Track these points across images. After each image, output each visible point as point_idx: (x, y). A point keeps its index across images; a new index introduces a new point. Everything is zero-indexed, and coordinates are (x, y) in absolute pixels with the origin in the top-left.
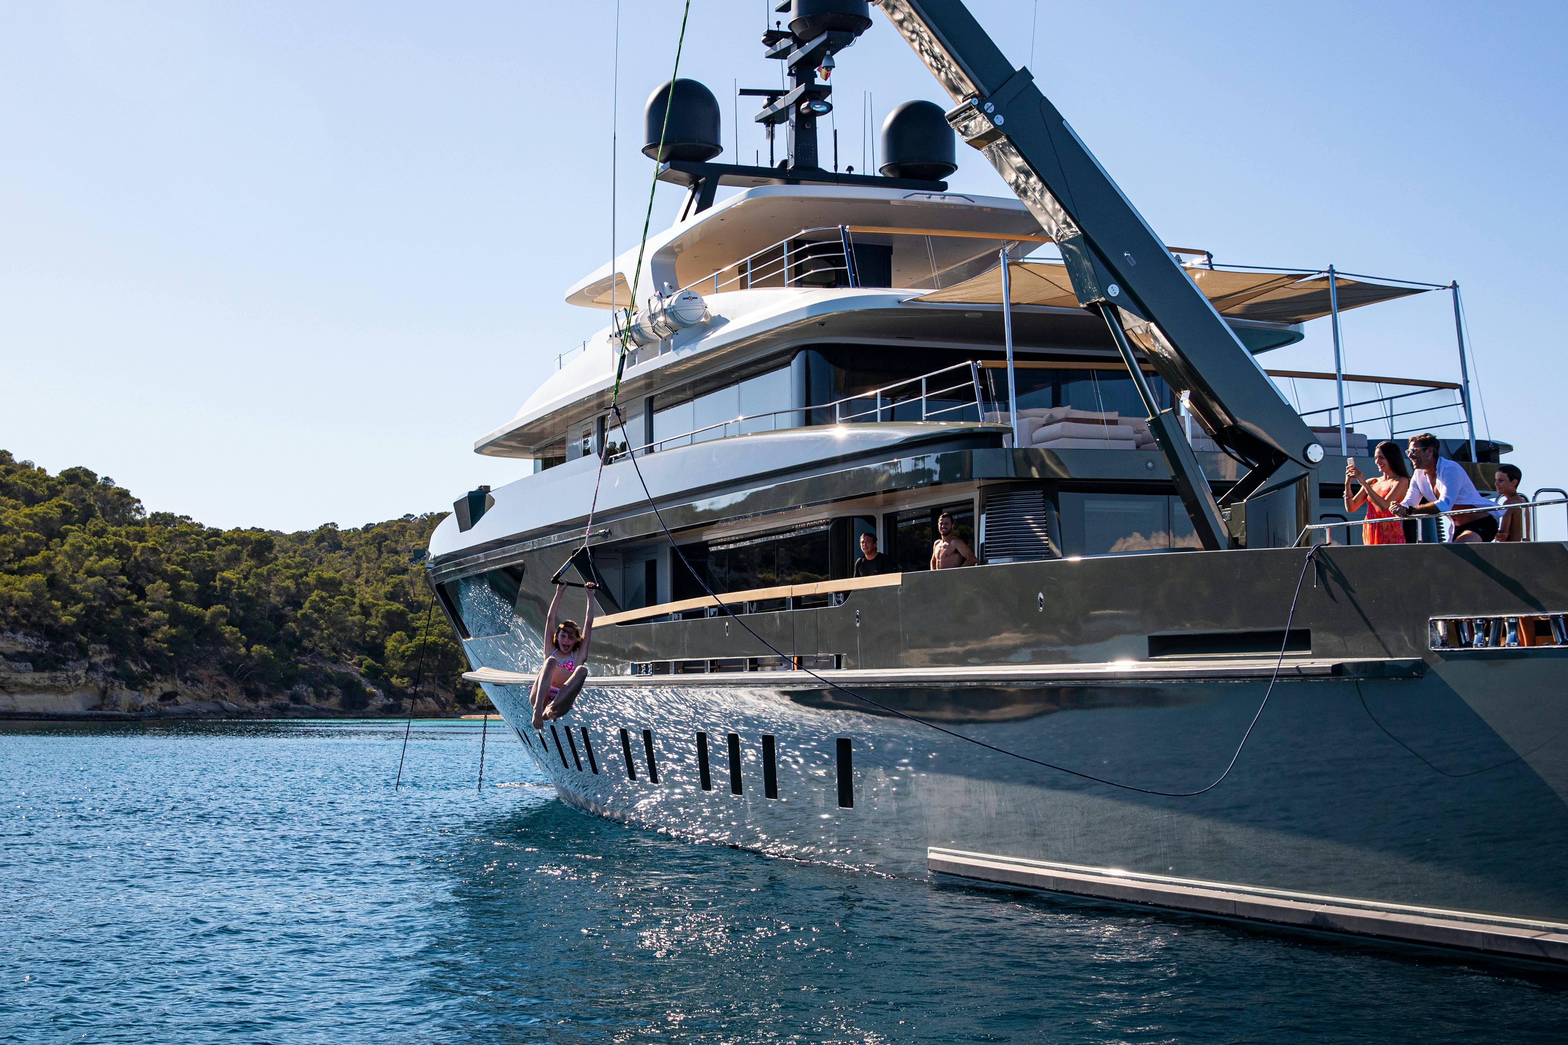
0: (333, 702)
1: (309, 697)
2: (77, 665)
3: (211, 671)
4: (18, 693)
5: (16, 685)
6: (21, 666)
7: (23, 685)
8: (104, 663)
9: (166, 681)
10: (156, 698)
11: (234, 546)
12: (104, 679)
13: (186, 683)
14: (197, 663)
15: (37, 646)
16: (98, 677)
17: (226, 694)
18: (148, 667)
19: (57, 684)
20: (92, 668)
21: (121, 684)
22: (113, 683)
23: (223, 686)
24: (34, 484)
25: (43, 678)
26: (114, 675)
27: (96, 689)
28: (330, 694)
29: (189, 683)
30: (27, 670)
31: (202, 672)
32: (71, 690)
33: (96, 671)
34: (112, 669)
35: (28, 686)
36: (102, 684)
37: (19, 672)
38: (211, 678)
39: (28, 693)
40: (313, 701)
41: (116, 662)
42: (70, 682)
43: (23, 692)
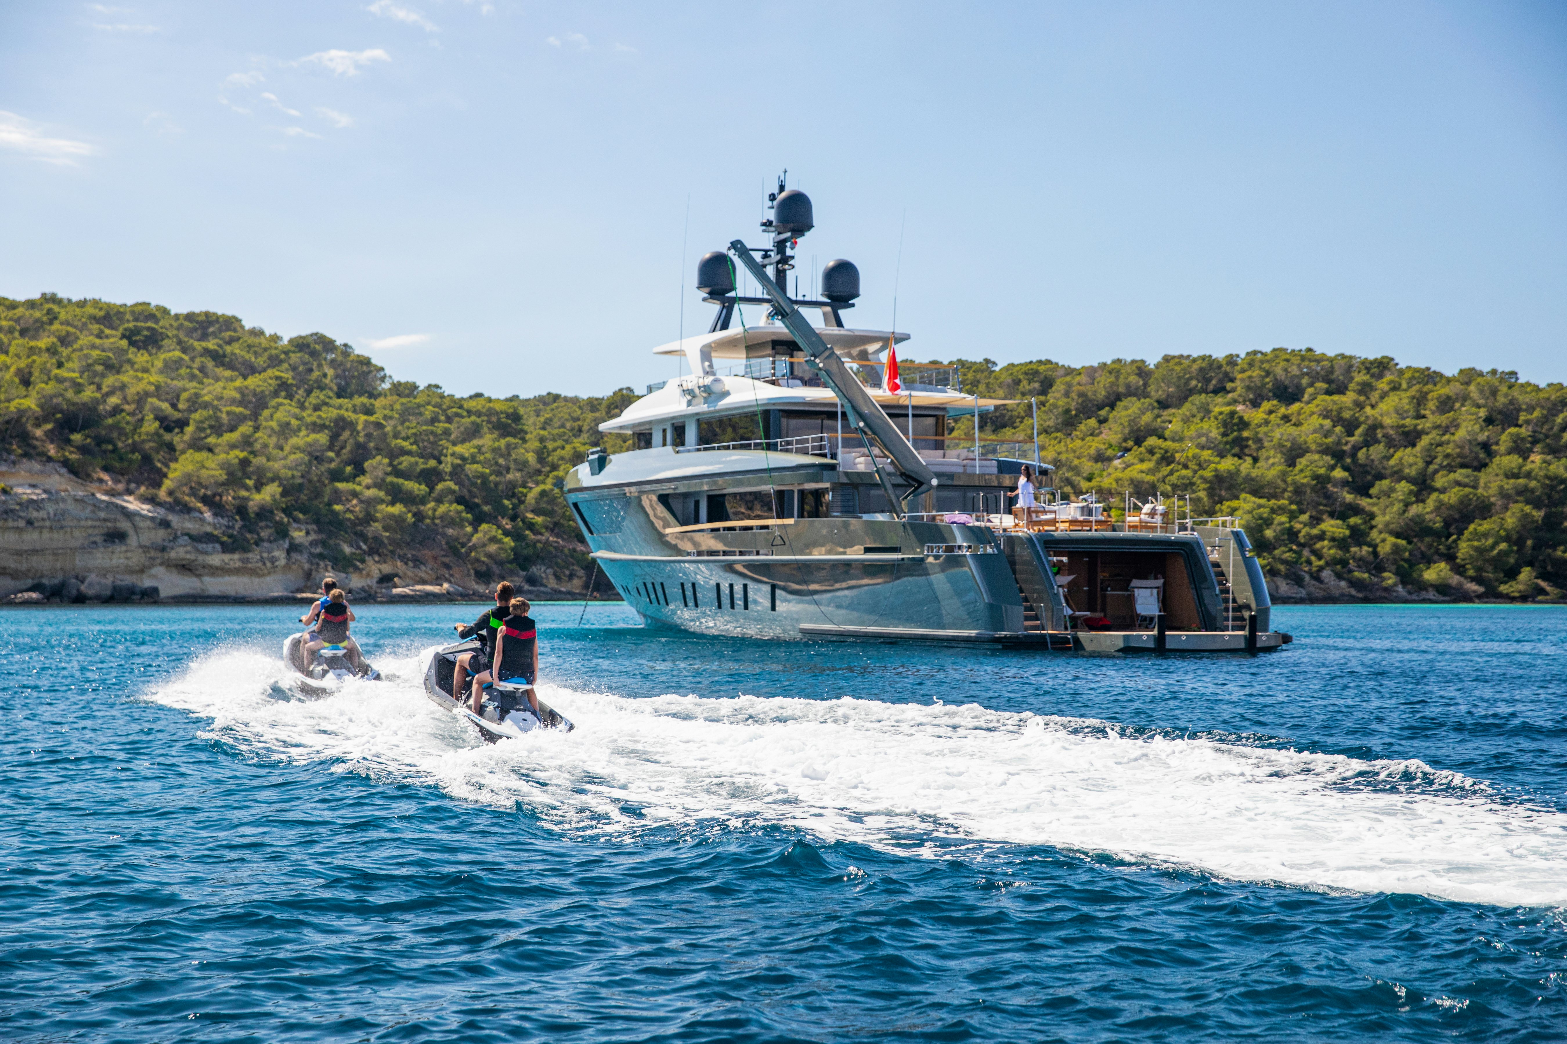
0: (576, 584)
1: (547, 578)
2: (274, 546)
3: (437, 552)
4: (207, 575)
5: (204, 567)
6: (209, 547)
7: (211, 567)
8: (311, 544)
9: (385, 562)
10: (374, 580)
11: (473, 418)
12: (309, 561)
13: (406, 564)
14: (420, 543)
15: (228, 527)
16: (302, 559)
17: (451, 575)
18: (364, 547)
19: (249, 566)
20: (293, 548)
21: (326, 566)
22: (318, 564)
23: (448, 567)
24: (256, 354)
25: (234, 559)
26: (321, 556)
27: (300, 571)
28: (571, 577)
29: (410, 564)
30: (215, 551)
31: (427, 553)
32: (266, 572)
33: (301, 552)
34: (318, 550)
35: (217, 568)
36: (307, 566)
37: (206, 553)
38: (435, 558)
39: (218, 576)
40: (552, 583)
41: (323, 543)
42: (264, 564)
43: (213, 575)
